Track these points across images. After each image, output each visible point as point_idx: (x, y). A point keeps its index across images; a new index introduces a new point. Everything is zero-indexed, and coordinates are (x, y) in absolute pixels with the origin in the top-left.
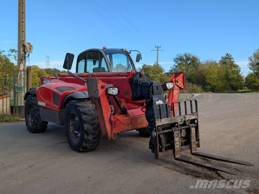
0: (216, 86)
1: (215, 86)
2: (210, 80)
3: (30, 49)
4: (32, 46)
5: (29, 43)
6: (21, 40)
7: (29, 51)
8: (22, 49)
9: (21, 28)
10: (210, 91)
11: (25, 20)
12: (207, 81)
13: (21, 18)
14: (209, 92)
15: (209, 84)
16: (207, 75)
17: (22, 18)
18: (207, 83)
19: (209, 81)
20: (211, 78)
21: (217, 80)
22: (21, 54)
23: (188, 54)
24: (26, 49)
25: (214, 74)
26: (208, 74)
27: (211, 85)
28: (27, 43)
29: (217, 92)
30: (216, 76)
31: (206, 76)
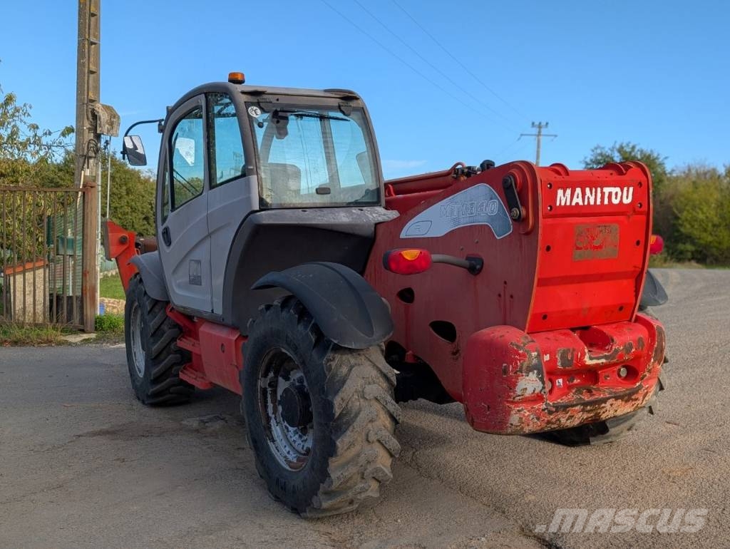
0: (712, 245)
1: (707, 246)
2: (693, 226)
3: (111, 124)
4: (119, 117)
5: (108, 108)
6: (86, 97)
7: (108, 131)
8: (87, 125)
9: (86, 60)
10: (693, 258)
11: (97, 37)
12: (682, 230)
13: (87, 30)
14: (687, 263)
15: (689, 238)
16: (684, 209)
17: (89, 29)
18: (682, 234)
19: (690, 231)
20: (696, 220)
21: (714, 226)
22: (86, 140)
23: (628, 145)
24: (100, 126)
25: (705, 210)
26: (687, 208)
27: (696, 241)
28: (103, 106)
29: (714, 262)
30: (713, 212)
31: (680, 213)
